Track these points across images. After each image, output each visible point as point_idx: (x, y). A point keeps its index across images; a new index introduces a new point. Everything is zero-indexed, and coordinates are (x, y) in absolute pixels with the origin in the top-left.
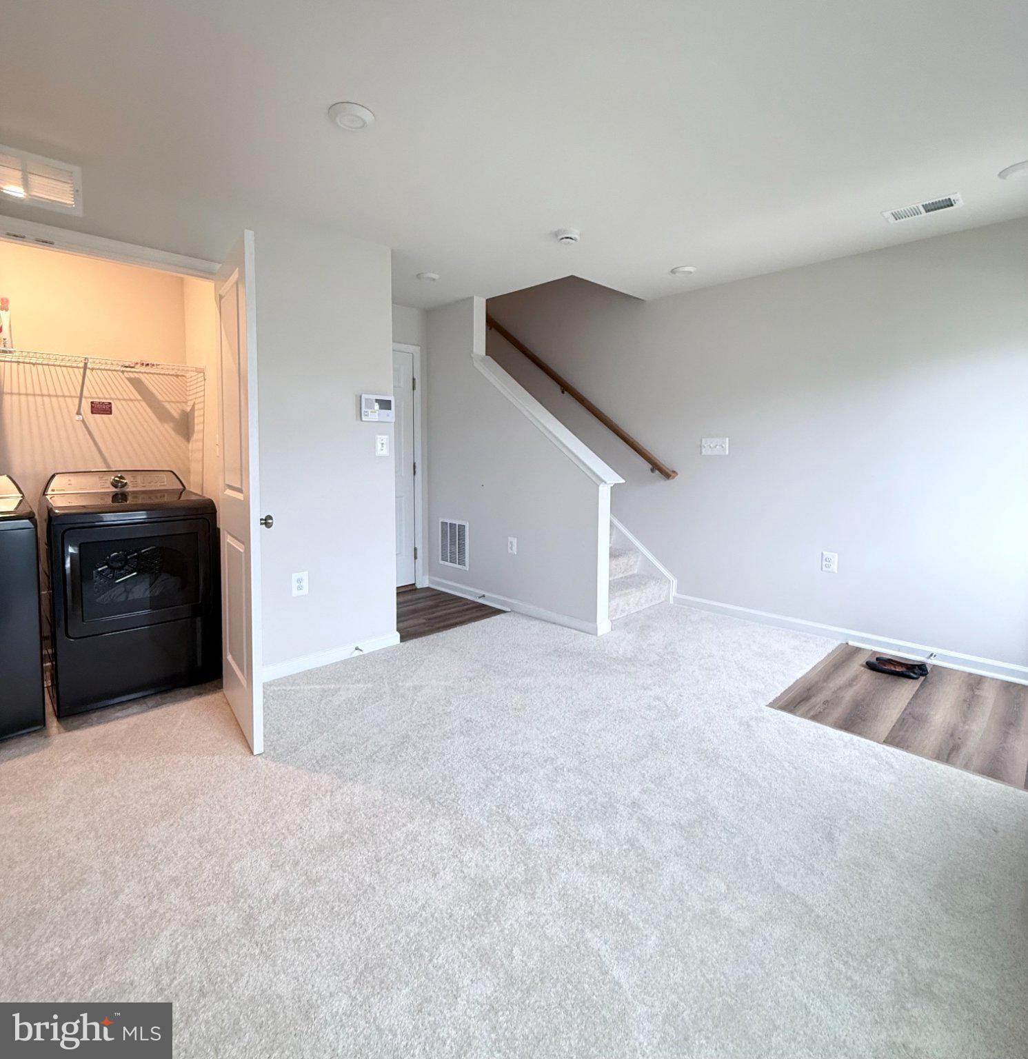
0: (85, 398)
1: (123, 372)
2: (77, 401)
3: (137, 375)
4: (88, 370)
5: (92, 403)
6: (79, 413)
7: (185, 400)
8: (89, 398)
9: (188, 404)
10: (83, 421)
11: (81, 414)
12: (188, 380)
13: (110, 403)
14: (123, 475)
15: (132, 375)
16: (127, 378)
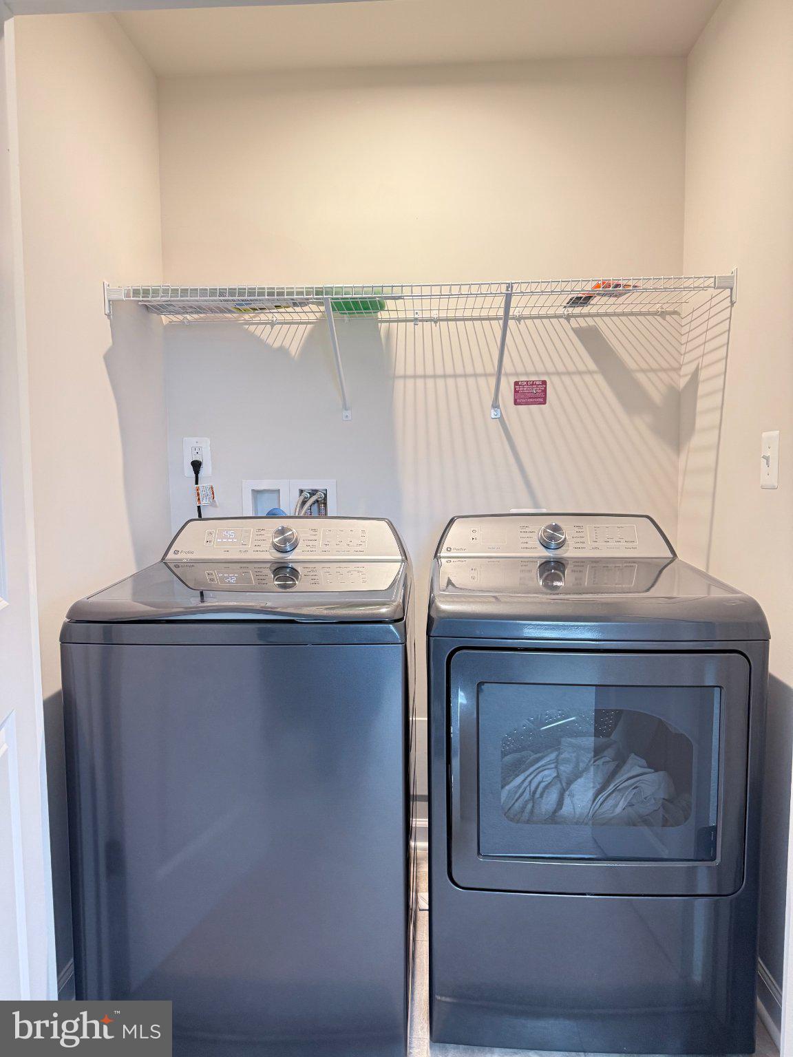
0: (507, 375)
1: (568, 318)
2: (493, 381)
3: (590, 321)
4: (511, 323)
5: (516, 383)
6: (495, 406)
7: (676, 365)
8: (512, 375)
9: (682, 373)
10: (501, 419)
11: (498, 407)
12: (683, 322)
13: (544, 383)
14: (559, 524)
15: (582, 323)
16: (575, 330)
